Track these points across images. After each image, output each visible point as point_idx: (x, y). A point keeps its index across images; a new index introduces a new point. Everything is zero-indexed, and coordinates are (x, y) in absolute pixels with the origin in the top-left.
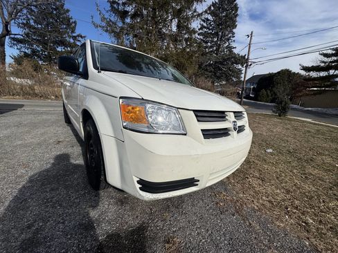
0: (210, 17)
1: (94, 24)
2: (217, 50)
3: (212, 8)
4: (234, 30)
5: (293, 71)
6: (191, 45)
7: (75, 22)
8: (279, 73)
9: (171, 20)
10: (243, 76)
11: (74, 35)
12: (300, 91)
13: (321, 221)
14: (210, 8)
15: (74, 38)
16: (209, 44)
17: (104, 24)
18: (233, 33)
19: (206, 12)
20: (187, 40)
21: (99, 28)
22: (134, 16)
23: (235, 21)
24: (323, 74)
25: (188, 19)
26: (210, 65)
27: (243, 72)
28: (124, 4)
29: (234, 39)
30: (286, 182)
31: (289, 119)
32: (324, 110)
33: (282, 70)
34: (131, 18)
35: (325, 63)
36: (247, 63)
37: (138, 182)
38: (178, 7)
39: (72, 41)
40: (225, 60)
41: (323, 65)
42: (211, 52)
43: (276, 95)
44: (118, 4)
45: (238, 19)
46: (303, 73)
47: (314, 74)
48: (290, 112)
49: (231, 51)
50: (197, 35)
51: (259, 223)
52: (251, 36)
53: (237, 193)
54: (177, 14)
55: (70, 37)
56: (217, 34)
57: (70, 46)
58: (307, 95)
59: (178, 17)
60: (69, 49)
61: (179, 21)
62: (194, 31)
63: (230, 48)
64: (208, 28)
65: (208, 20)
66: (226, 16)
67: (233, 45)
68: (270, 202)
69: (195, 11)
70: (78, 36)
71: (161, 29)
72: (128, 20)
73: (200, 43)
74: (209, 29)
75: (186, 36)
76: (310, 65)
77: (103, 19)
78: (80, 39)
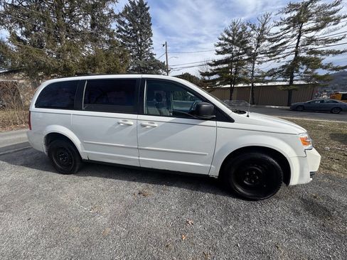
0: (126, 21)
3: (128, 13)
4: (151, 38)
9: (84, 16)
14: (125, 12)
18: (151, 41)
19: (122, 14)
23: (150, 30)
29: (152, 46)
35: (211, 70)
36: (167, 68)
45: (152, 27)
49: (153, 58)
50: (116, 37)
52: (165, 45)
54: (92, 10)
59: (91, 13)
63: (151, 55)
64: (126, 32)
65: (124, 22)
67: (153, 51)
69: (112, 11)
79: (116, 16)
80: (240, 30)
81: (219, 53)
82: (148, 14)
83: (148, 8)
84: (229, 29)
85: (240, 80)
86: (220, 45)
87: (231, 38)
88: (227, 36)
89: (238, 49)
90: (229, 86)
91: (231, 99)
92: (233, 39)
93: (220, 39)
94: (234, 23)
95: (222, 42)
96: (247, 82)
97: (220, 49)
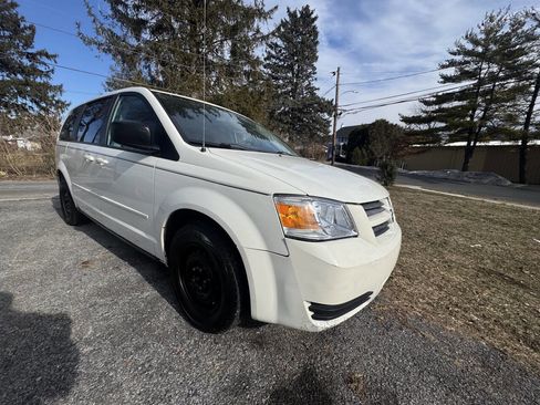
0: (280, 43)
1: (83, 38)
2: (294, 91)
3: (282, 30)
4: (315, 64)
5: (391, 122)
6: (254, 83)
7: (32, 28)
8: (373, 124)
9: (222, 42)
10: (331, 129)
11: (30, 51)
12: (402, 149)
13: (484, 316)
14: (279, 29)
15: (32, 57)
16: (281, 82)
17: (102, 39)
18: (314, 68)
19: (273, 33)
20: (247, 74)
21: (94, 47)
22: (157, 30)
23: (315, 51)
24: (424, 127)
25: (248, 42)
26: (285, 113)
27: (332, 124)
28: (137, 7)
29: (315, 76)
30: (433, 276)
31: (399, 189)
32: (431, 173)
33: (377, 121)
34: (153, 33)
35: (426, 112)
36: (336, 110)
37: (310, 309)
38: (232, 23)
39: (26, 62)
40: (305, 106)
41: (424, 115)
42: (285, 93)
43: (373, 154)
44: (126, 6)
45: (318, 47)
46: (403, 125)
47: (414, 127)
48: (397, 178)
49: (313, 94)
50: (262, 68)
51: (431, 331)
52: (337, 73)
53: (391, 300)
54: (231, 32)
55: (21, 54)
56: (290, 68)
57: (22, 72)
58: (410, 154)
59: (232, 38)
60: (19, 77)
61: (234, 45)
62: (257, 62)
63: (311, 90)
64: (278, 58)
65: (276, 45)
66: (302, 43)
67: (315, 84)
68: (429, 304)
69: (258, 31)
70: (41, 53)
71: (206, 54)
72: (146, 35)
73: (268, 80)
74: (281, 61)
75: (247, 68)
76: (410, 114)
77: (101, 30)
78: (44, 59)
79: (264, 38)
80: (506, 29)
81: (447, 79)
82: (315, 28)
83: (316, 18)
84: (477, 31)
85: (494, 133)
86: (452, 64)
87: (480, 49)
88: (469, 47)
89: (495, 68)
90: (465, 144)
91: (465, 169)
92: (486, 49)
93: (454, 54)
94: (491, 19)
95: (459, 58)
96: (511, 136)
97: (451, 72)
